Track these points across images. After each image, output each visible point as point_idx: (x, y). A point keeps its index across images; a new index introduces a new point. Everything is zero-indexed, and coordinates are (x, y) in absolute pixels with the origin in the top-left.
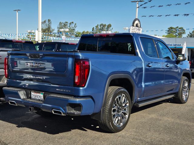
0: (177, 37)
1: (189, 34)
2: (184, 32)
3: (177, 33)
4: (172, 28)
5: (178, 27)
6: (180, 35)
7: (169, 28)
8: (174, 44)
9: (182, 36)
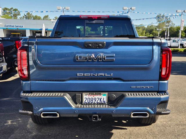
0: (13, 18)
1: (24, 15)
2: (19, 14)
3: (12, 15)
4: (6, 9)
5: (12, 8)
6: (15, 16)
7: (3, 8)
8: (16, 26)
9: (17, 17)
